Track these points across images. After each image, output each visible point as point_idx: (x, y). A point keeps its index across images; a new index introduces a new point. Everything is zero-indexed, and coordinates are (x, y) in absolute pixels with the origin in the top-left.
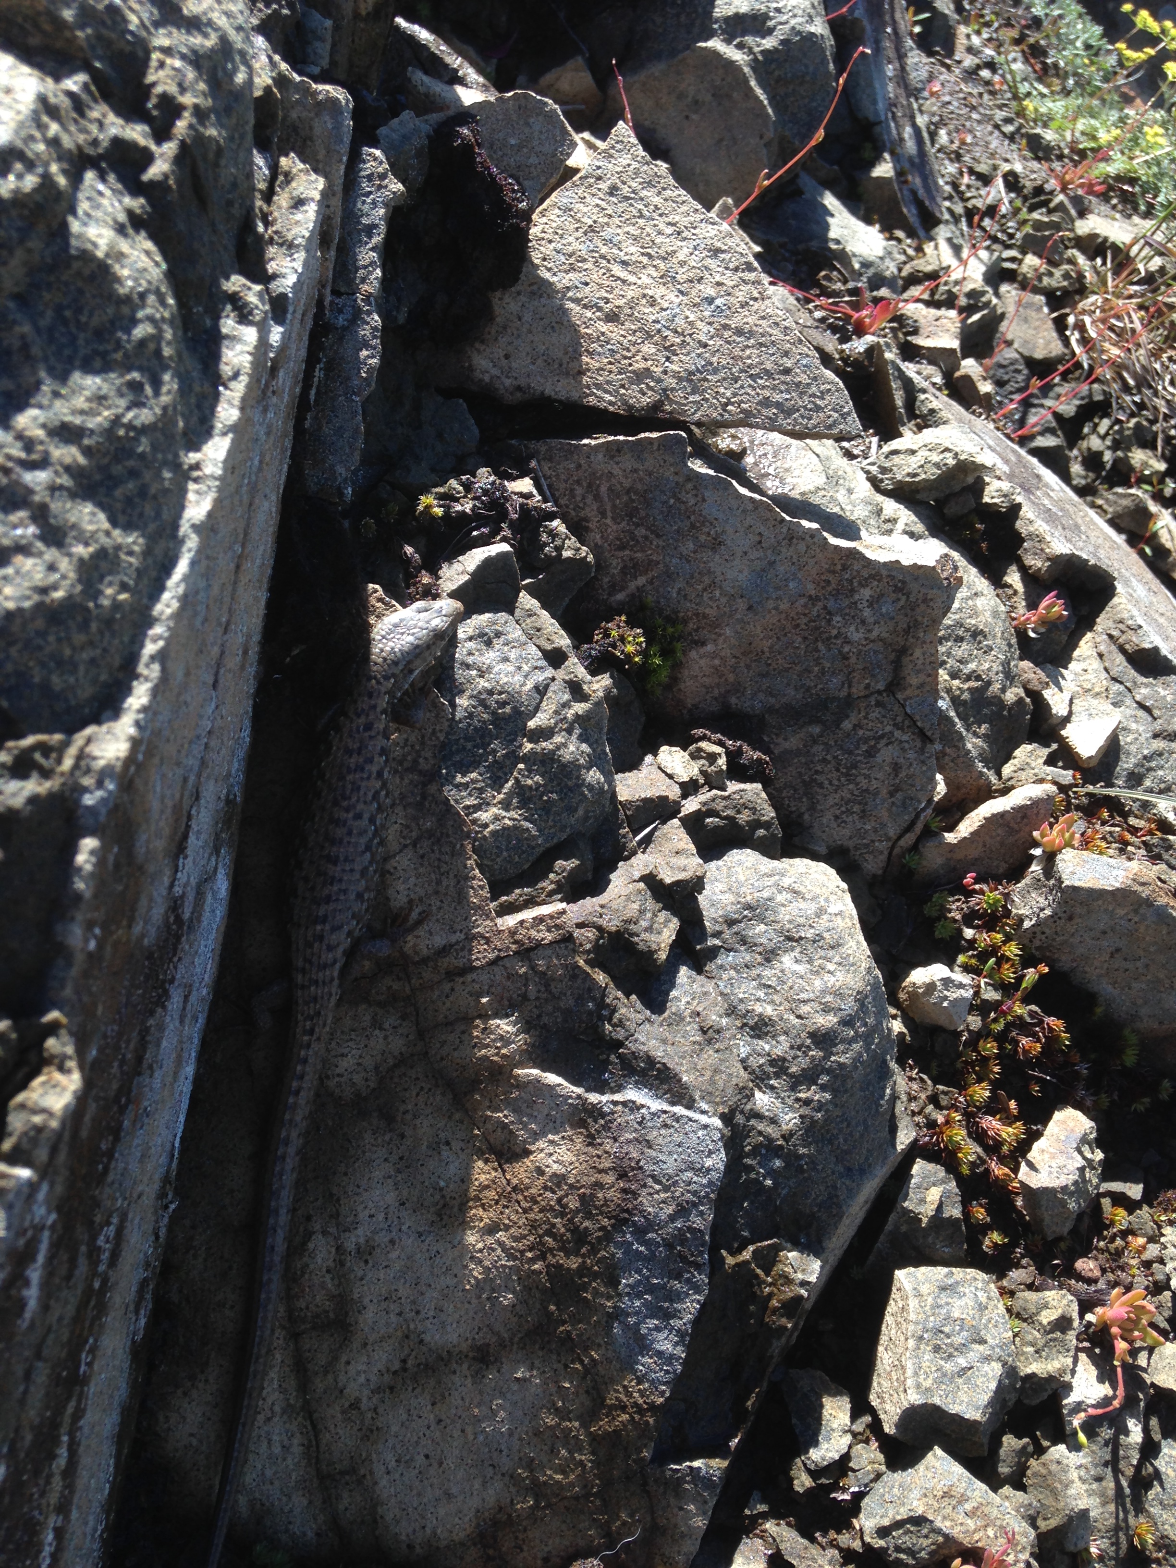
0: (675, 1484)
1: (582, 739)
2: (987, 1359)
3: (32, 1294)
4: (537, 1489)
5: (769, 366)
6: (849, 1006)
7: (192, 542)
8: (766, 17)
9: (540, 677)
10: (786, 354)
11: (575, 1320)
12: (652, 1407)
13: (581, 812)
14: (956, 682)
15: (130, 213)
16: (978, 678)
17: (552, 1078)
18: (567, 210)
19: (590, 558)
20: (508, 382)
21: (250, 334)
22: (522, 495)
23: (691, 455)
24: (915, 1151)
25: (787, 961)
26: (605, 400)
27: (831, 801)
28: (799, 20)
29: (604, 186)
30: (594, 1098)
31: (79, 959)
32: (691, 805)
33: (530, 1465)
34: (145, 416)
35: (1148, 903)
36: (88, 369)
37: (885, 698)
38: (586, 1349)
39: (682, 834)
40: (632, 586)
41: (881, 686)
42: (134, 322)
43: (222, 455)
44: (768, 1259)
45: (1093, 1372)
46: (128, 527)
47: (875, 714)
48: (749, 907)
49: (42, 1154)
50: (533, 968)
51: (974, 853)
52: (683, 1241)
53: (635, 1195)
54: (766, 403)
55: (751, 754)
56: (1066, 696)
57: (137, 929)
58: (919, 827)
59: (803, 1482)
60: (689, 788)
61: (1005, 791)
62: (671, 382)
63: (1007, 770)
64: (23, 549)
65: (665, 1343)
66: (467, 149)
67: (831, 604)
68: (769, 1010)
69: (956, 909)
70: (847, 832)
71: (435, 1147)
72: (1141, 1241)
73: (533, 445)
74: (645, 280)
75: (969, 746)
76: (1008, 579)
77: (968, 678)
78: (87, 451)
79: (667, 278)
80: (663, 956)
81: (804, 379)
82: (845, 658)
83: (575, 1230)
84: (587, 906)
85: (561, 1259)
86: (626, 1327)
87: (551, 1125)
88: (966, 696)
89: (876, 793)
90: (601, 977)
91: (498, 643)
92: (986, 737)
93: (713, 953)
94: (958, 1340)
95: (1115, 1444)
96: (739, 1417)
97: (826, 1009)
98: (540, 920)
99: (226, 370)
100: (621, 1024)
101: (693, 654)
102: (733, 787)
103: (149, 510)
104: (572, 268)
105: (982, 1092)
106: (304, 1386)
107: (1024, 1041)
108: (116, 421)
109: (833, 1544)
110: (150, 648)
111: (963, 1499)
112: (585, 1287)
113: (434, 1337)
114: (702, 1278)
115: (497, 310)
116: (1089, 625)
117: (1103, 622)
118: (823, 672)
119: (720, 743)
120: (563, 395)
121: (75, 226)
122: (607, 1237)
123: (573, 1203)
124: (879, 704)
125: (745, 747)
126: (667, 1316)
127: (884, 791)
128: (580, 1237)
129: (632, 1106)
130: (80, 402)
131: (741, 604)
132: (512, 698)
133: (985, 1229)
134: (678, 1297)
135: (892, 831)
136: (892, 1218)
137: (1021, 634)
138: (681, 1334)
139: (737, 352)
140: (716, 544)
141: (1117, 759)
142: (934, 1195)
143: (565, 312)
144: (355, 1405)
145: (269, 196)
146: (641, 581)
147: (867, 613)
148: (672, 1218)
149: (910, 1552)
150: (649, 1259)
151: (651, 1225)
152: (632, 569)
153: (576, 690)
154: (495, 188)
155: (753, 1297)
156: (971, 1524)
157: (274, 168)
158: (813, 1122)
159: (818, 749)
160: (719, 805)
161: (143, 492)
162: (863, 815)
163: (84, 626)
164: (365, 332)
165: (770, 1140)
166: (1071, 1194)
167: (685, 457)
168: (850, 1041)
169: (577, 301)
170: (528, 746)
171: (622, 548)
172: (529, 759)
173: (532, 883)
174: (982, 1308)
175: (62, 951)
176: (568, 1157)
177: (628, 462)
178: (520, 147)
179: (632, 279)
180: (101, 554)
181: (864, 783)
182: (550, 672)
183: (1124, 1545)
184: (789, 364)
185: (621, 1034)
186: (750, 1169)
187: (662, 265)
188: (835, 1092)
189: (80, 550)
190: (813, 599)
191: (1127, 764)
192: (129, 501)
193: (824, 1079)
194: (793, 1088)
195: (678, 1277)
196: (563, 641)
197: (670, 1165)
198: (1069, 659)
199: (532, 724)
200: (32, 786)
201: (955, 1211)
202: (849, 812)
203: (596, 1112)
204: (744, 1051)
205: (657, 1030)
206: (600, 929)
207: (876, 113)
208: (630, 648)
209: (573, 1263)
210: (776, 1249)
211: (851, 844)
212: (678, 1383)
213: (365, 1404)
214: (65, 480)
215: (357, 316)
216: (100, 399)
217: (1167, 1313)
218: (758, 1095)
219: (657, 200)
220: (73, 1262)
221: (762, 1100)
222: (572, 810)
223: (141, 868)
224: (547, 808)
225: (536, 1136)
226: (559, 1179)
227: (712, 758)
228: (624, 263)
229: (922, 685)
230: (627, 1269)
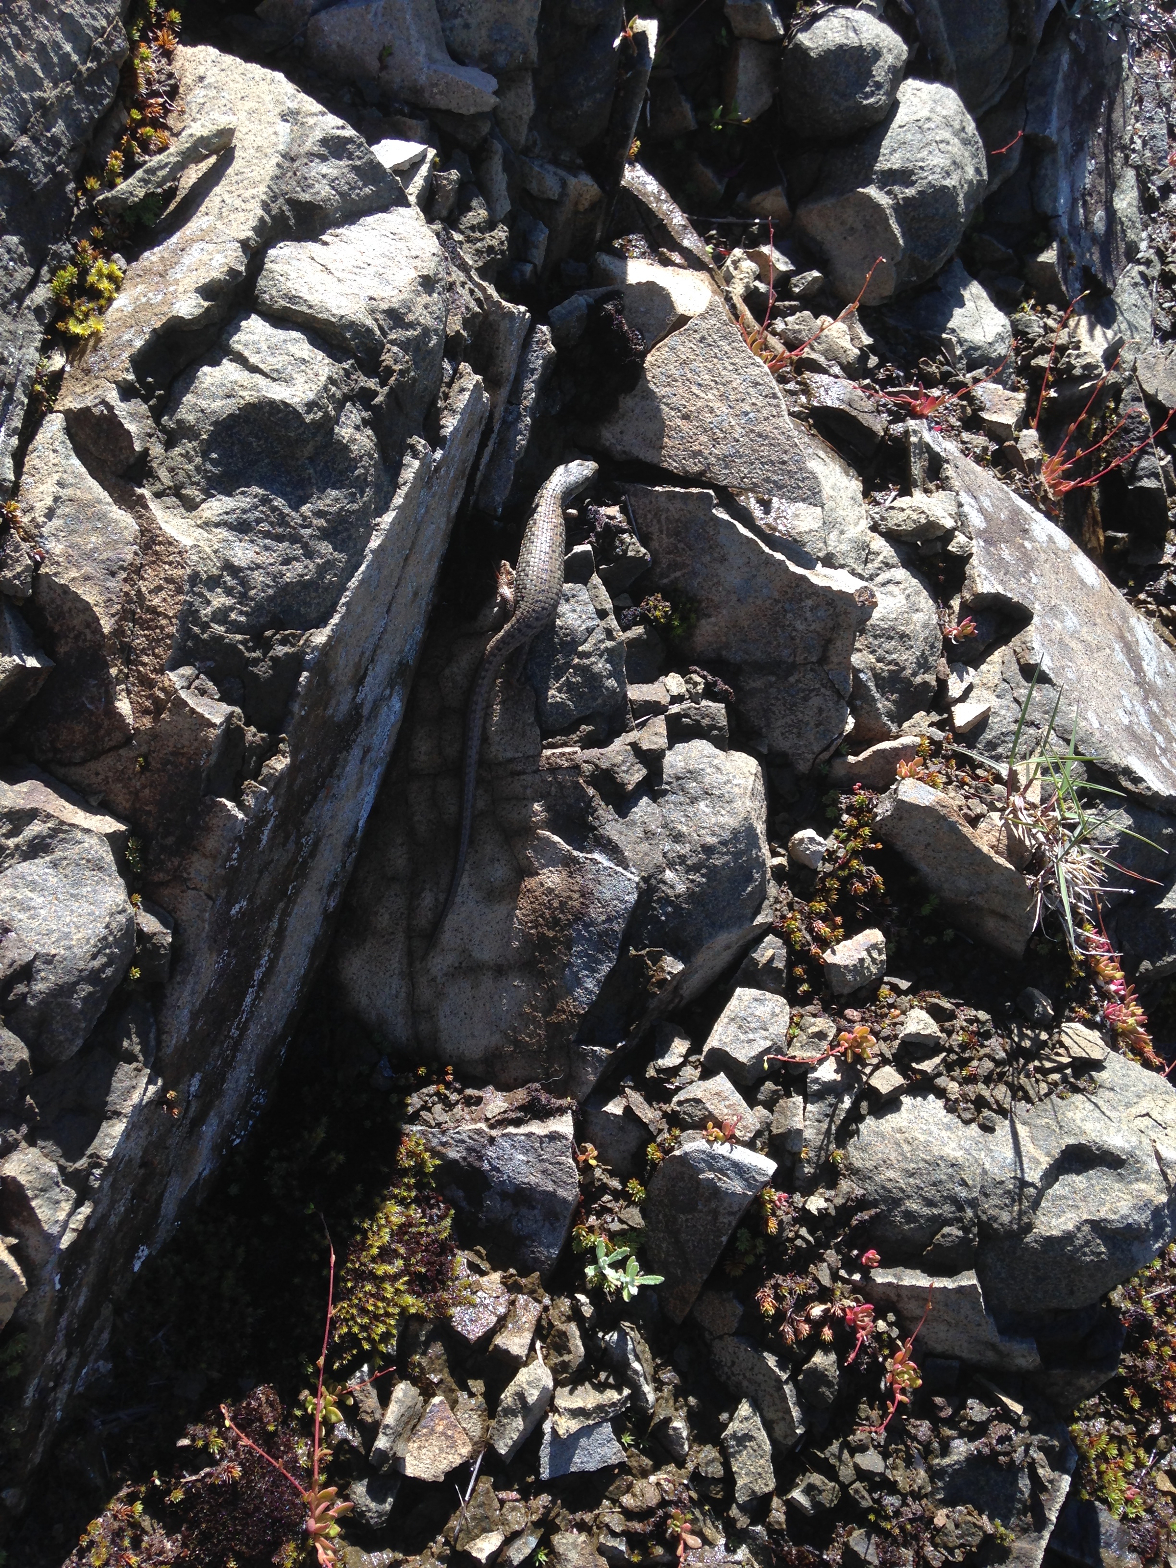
0: (583, 1055)
1: (607, 661)
2: (766, 1038)
3: (265, 838)
4: (516, 1043)
5: (773, 458)
6: (726, 835)
7: (370, 557)
8: (912, 172)
9: (590, 624)
10: (786, 452)
11: (547, 962)
12: (578, 1014)
13: (600, 701)
14: (880, 665)
15: (363, 419)
16: (897, 664)
17: (556, 839)
18: (673, 349)
19: (648, 557)
20: (619, 448)
21: (416, 464)
22: (609, 517)
23: (717, 505)
24: (769, 929)
25: (702, 805)
26: (673, 465)
27: (779, 723)
28: (936, 176)
29: (697, 336)
30: (576, 853)
31: (297, 717)
32: (675, 709)
33: (514, 1029)
34: (355, 507)
35: (944, 818)
36: (334, 487)
37: (816, 667)
38: (550, 979)
39: (664, 725)
40: (673, 576)
41: (814, 659)
42: (356, 468)
43: (390, 520)
44: (656, 958)
45: (835, 1066)
46: (340, 552)
47: (810, 675)
48: (690, 772)
49: (272, 784)
50: (555, 778)
51: (864, 771)
52: (607, 935)
53: (587, 906)
54: (767, 480)
55: (722, 686)
56: (965, 685)
57: (330, 712)
58: (833, 748)
59: (651, 1073)
60: (677, 699)
61: (896, 737)
62: (713, 460)
63: (906, 725)
64: (296, 559)
65: (590, 984)
66: (609, 317)
67: (787, 606)
68: (684, 829)
69: (844, 800)
70: (788, 744)
71: (492, 861)
72: (898, 1012)
73: (627, 486)
74: (711, 397)
75: (880, 705)
76: (952, 603)
77: (890, 663)
78: (327, 521)
79: (723, 397)
80: (630, 787)
81: (794, 468)
82: (793, 639)
83: (554, 918)
84: (593, 753)
85: (545, 930)
86: (572, 972)
87: (551, 862)
88: (885, 674)
89: (807, 724)
90: (591, 791)
91: (572, 601)
92: (894, 702)
93: (665, 793)
94: (752, 1025)
95: (834, 1107)
96: (624, 1034)
97: (713, 834)
98: (563, 754)
99: (401, 481)
100: (598, 818)
101: (703, 622)
102: (704, 703)
103: (351, 544)
104: (669, 385)
105: (821, 907)
106: (411, 964)
107: (858, 885)
108: (342, 509)
109: (660, 1109)
110: (343, 600)
111: (726, 1099)
112: (555, 947)
113: (477, 954)
114: (613, 956)
115: (621, 405)
116: (1006, 641)
117: (1015, 641)
118: (779, 645)
119: (704, 677)
120: (649, 460)
121: (337, 429)
122: (570, 925)
123: (556, 904)
124: (812, 670)
125: (720, 682)
126: (593, 971)
127: (812, 724)
128: (556, 922)
129: (595, 862)
130: (328, 501)
131: (734, 598)
132: (572, 632)
133: (802, 981)
134: (600, 962)
135: (816, 748)
136: (745, 961)
137: (946, 640)
138: (598, 981)
139: (756, 447)
140: (723, 560)
141: (983, 731)
142: (769, 953)
143: (659, 410)
144: (434, 979)
145: (450, 385)
146: (678, 574)
147: (808, 614)
148: (604, 922)
149: (689, 1115)
150: (589, 940)
151: (593, 923)
152: (674, 566)
153: (609, 633)
154: (624, 338)
155: (643, 975)
156: (726, 1111)
157: (455, 370)
158: (694, 892)
159: (773, 690)
160: (692, 712)
161: (350, 537)
162: (799, 735)
163: (316, 590)
164: (521, 426)
165: (668, 896)
166: (850, 971)
167: (711, 506)
168: (723, 854)
169: (667, 405)
170: (576, 660)
171: (669, 553)
172: (577, 667)
173: (567, 735)
174: (774, 1014)
175: (291, 713)
176: (557, 880)
177: (679, 504)
178: (646, 313)
179: (702, 395)
180: (328, 562)
181: (800, 716)
182: (597, 622)
183: (823, 1159)
184: (786, 457)
185: (597, 824)
186: (655, 909)
187: (722, 388)
188: (709, 879)
189: (319, 561)
190: (777, 601)
191: (988, 735)
192: (343, 541)
193: (704, 871)
194: (687, 872)
195: (602, 953)
196: (608, 605)
197: (608, 895)
198: (983, 662)
199: (580, 649)
200: (287, 649)
201: (780, 964)
202: (791, 732)
203: (575, 860)
204: (667, 848)
205: (618, 826)
206: (596, 765)
207: (1055, 209)
208: (657, 613)
209: (551, 934)
210: (662, 954)
211: (790, 752)
212: (593, 1005)
213: (439, 980)
214: (317, 533)
215: (519, 418)
216: (337, 500)
217: (894, 1051)
218: (668, 872)
219: (727, 348)
220: (287, 838)
221: (669, 875)
222: (595, 699)
223: (332, 688)
224: (581, 695)
225: (543, 866)
226: (550, 890)
227: (696, 684)
228: (700, 385)
229: (839, 663)
230: (577, 944)
